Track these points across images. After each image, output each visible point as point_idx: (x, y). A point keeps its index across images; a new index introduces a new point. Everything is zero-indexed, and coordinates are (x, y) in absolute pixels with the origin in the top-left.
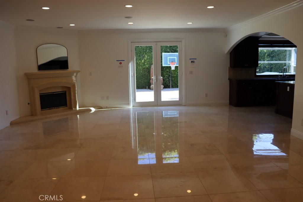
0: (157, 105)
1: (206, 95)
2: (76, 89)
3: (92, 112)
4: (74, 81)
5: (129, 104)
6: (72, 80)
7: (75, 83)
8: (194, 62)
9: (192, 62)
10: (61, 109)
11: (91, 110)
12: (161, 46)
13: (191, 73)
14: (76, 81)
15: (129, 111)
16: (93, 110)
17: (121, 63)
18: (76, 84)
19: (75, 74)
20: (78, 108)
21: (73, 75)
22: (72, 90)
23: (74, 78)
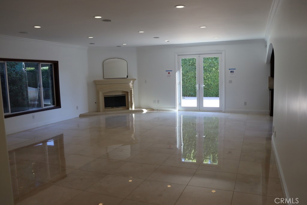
0: (200, 111)
1: (245, 103)
2: (133, 93)
3: (143, 113)
4: (131, 87)
5: (175, 108)
6: (129, 86)
7: (131, 88)
8: (233, 72)
9: (231, 72)
10: (120, 108)
11: (143, 111)
12: (204, 58)
13: (231, 82)
14: (133, 87)
15: (175, 114)
16: (145, 111)
17: (169, 73)
18: (133, 90)
19: (132, 82)
20: (133, 109)
21: (130, 82)
22: (129, 94)
23: (131, 85)
